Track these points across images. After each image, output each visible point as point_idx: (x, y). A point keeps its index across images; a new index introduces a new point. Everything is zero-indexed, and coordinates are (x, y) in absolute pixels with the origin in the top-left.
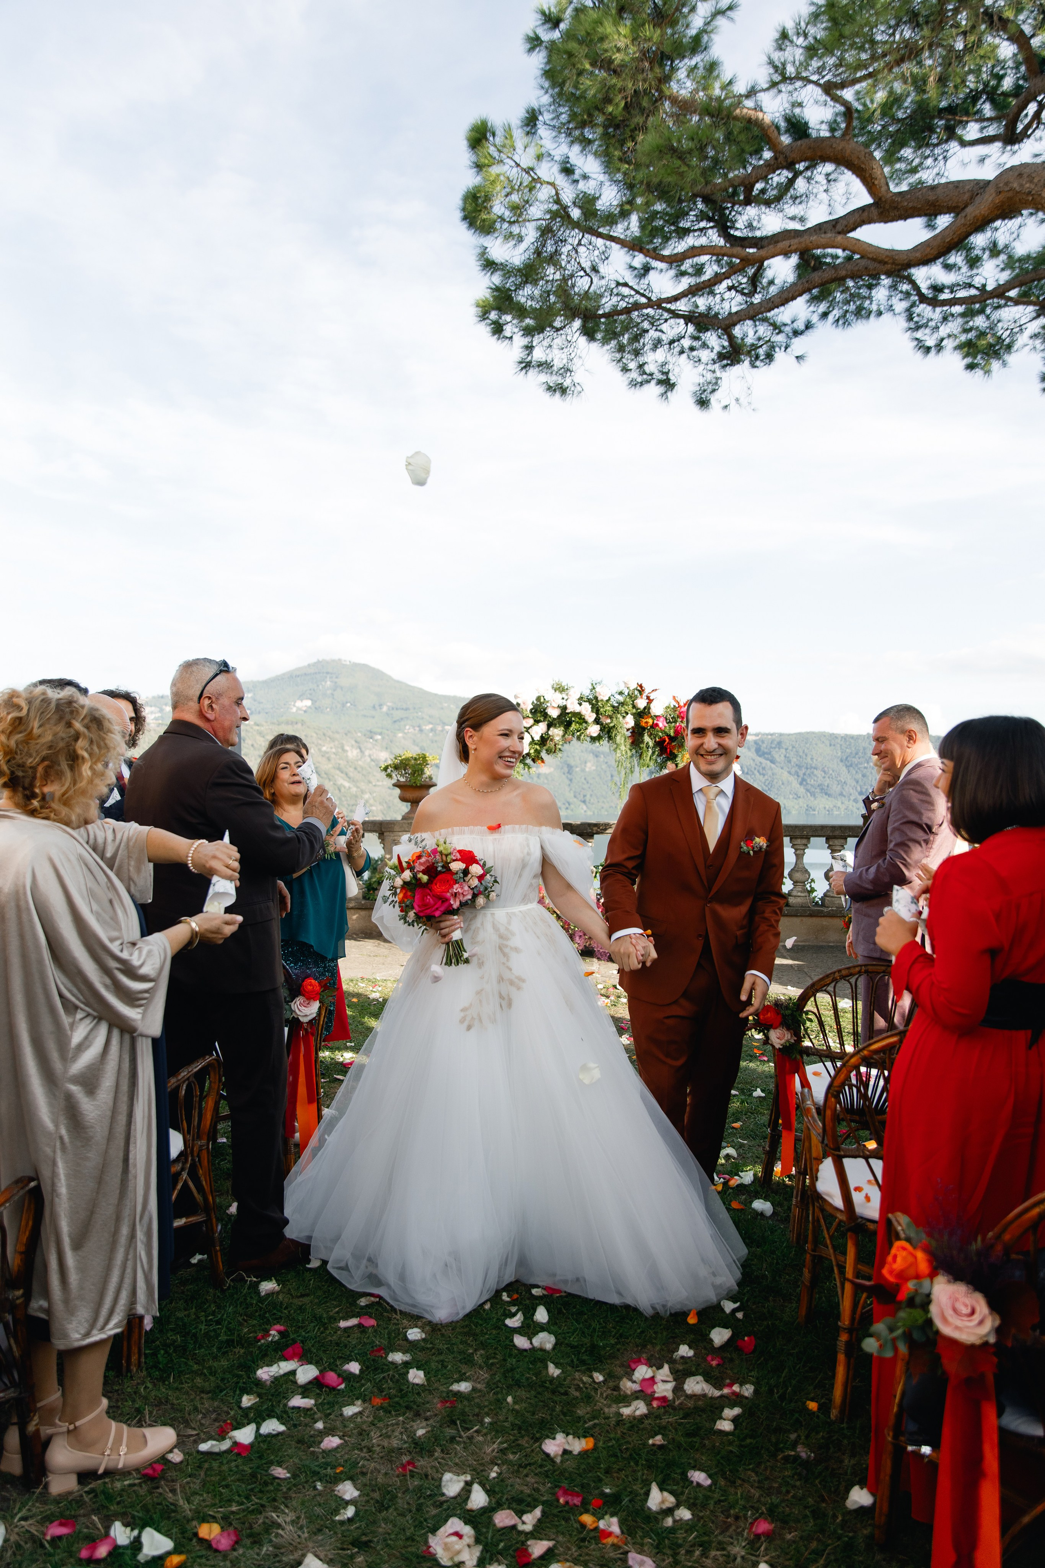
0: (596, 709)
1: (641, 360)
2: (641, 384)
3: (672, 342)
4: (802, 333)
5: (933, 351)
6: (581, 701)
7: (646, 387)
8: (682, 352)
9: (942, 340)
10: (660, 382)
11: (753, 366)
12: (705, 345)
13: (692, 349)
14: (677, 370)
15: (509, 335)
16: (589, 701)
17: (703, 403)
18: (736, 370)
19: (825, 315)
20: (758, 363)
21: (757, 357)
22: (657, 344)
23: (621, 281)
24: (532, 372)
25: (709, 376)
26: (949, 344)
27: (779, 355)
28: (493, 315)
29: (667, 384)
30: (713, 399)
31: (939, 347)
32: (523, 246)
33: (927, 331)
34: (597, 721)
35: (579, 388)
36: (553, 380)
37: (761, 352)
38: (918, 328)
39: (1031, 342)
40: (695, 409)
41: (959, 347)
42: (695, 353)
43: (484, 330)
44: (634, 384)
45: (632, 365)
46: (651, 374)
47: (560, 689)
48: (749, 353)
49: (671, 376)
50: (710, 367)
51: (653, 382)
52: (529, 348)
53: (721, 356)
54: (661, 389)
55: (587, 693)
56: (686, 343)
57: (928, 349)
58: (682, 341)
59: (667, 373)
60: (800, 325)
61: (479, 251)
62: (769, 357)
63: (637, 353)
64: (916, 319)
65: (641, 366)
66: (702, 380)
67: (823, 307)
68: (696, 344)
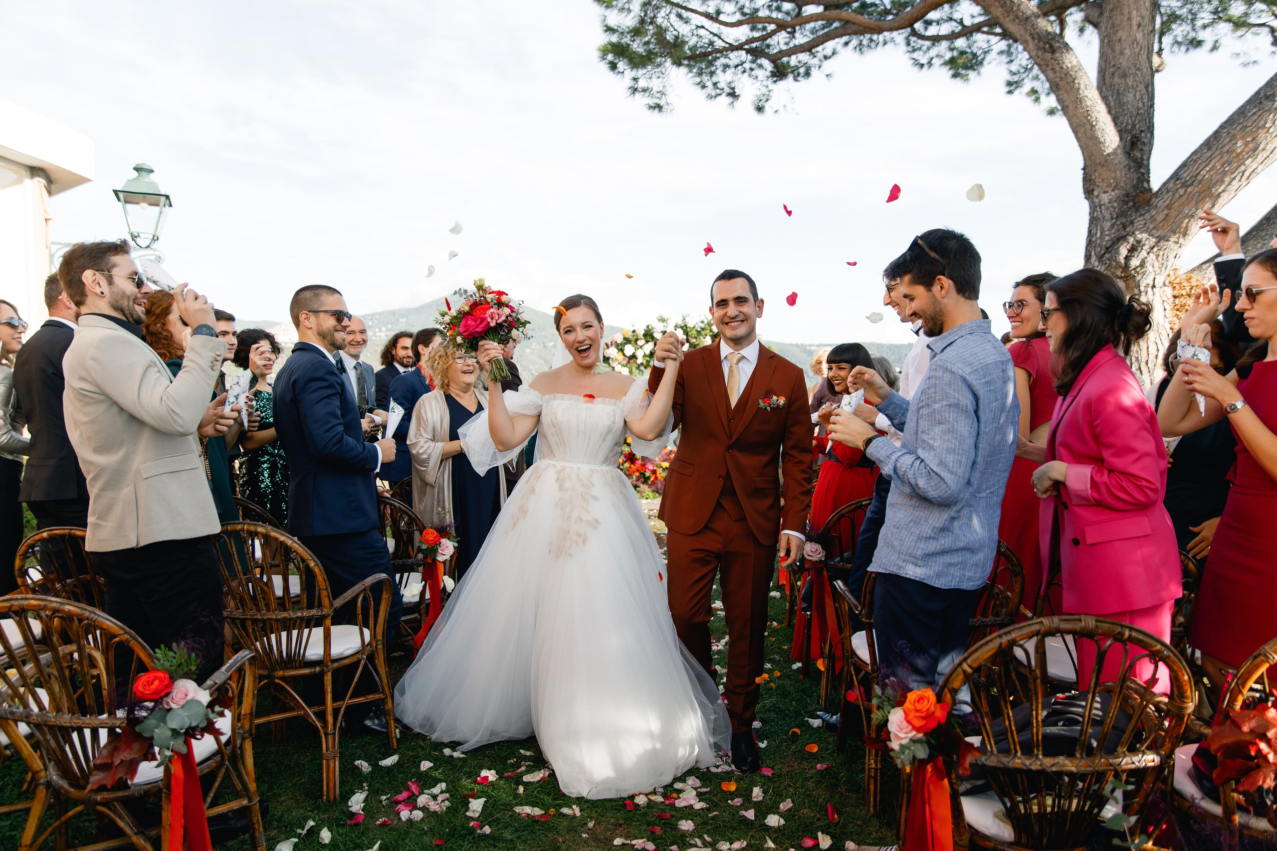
0: (686, 333)
1: (715, 79)
2: (716, 96)
3: (736, 66)
4: (830, 57)
5: (926, 67)
6: (676, 327)
7: (718, 98)
8: (744, 72)
9: (932, 59)
10: (729, 94)
11: (796, 80)
12: (760, 66)
13: (752, 69)
14: (740, 86)
15: (621, 70)
16: (682, 327)
17: (760, 109)
18: (783, 84)
19: (846, 44)
20: (799, 78)
21: (799, 74)
22: (726, 67)
23: (700, 25)
24: (637, 95)
25: (764, 90)
26: (937, 62)
27: (814, 72)
28: (610, 57)
29: (733, 95)
30: (767, 106)
31: (930, 64)
32: (632, 15)
33: (921, 53)
34: (688, 341)
35: (671, 107)
36: (652, 101)
37: (802, 70)
38: (914, 50)
39: (998, 57)
40: (755, 113)
41: (946, 63)
42: (753, 73)
43: (604, 67)
44: (710, 97)
45: (709, 84)
46: (722, 89)
47: (662, 320)
48: (792, 72)
49: (736, 90)
50: (765, 83)
51: (724, 95)
52: (635, 79)
53: (773, 74)
54: (730, 99)
55: (680, 322)
56: (747, 66)
57: (922, 66)
58: (744, 65)
59: (733, 88)
60: (829, 53)
61: (603, 18)
62: (807, 74)
63: (712, 74)
64: (912, 44)
65: (715, 84)
66: (758, 93)
67: (845, 39)
68: (754, 66)
